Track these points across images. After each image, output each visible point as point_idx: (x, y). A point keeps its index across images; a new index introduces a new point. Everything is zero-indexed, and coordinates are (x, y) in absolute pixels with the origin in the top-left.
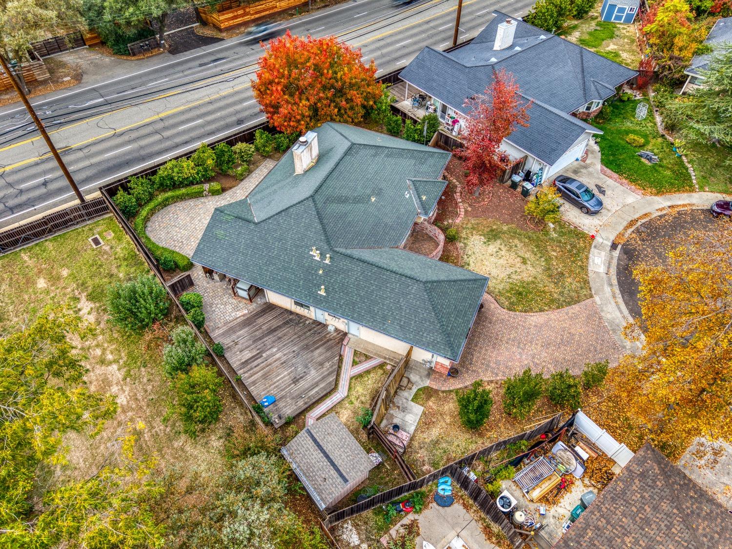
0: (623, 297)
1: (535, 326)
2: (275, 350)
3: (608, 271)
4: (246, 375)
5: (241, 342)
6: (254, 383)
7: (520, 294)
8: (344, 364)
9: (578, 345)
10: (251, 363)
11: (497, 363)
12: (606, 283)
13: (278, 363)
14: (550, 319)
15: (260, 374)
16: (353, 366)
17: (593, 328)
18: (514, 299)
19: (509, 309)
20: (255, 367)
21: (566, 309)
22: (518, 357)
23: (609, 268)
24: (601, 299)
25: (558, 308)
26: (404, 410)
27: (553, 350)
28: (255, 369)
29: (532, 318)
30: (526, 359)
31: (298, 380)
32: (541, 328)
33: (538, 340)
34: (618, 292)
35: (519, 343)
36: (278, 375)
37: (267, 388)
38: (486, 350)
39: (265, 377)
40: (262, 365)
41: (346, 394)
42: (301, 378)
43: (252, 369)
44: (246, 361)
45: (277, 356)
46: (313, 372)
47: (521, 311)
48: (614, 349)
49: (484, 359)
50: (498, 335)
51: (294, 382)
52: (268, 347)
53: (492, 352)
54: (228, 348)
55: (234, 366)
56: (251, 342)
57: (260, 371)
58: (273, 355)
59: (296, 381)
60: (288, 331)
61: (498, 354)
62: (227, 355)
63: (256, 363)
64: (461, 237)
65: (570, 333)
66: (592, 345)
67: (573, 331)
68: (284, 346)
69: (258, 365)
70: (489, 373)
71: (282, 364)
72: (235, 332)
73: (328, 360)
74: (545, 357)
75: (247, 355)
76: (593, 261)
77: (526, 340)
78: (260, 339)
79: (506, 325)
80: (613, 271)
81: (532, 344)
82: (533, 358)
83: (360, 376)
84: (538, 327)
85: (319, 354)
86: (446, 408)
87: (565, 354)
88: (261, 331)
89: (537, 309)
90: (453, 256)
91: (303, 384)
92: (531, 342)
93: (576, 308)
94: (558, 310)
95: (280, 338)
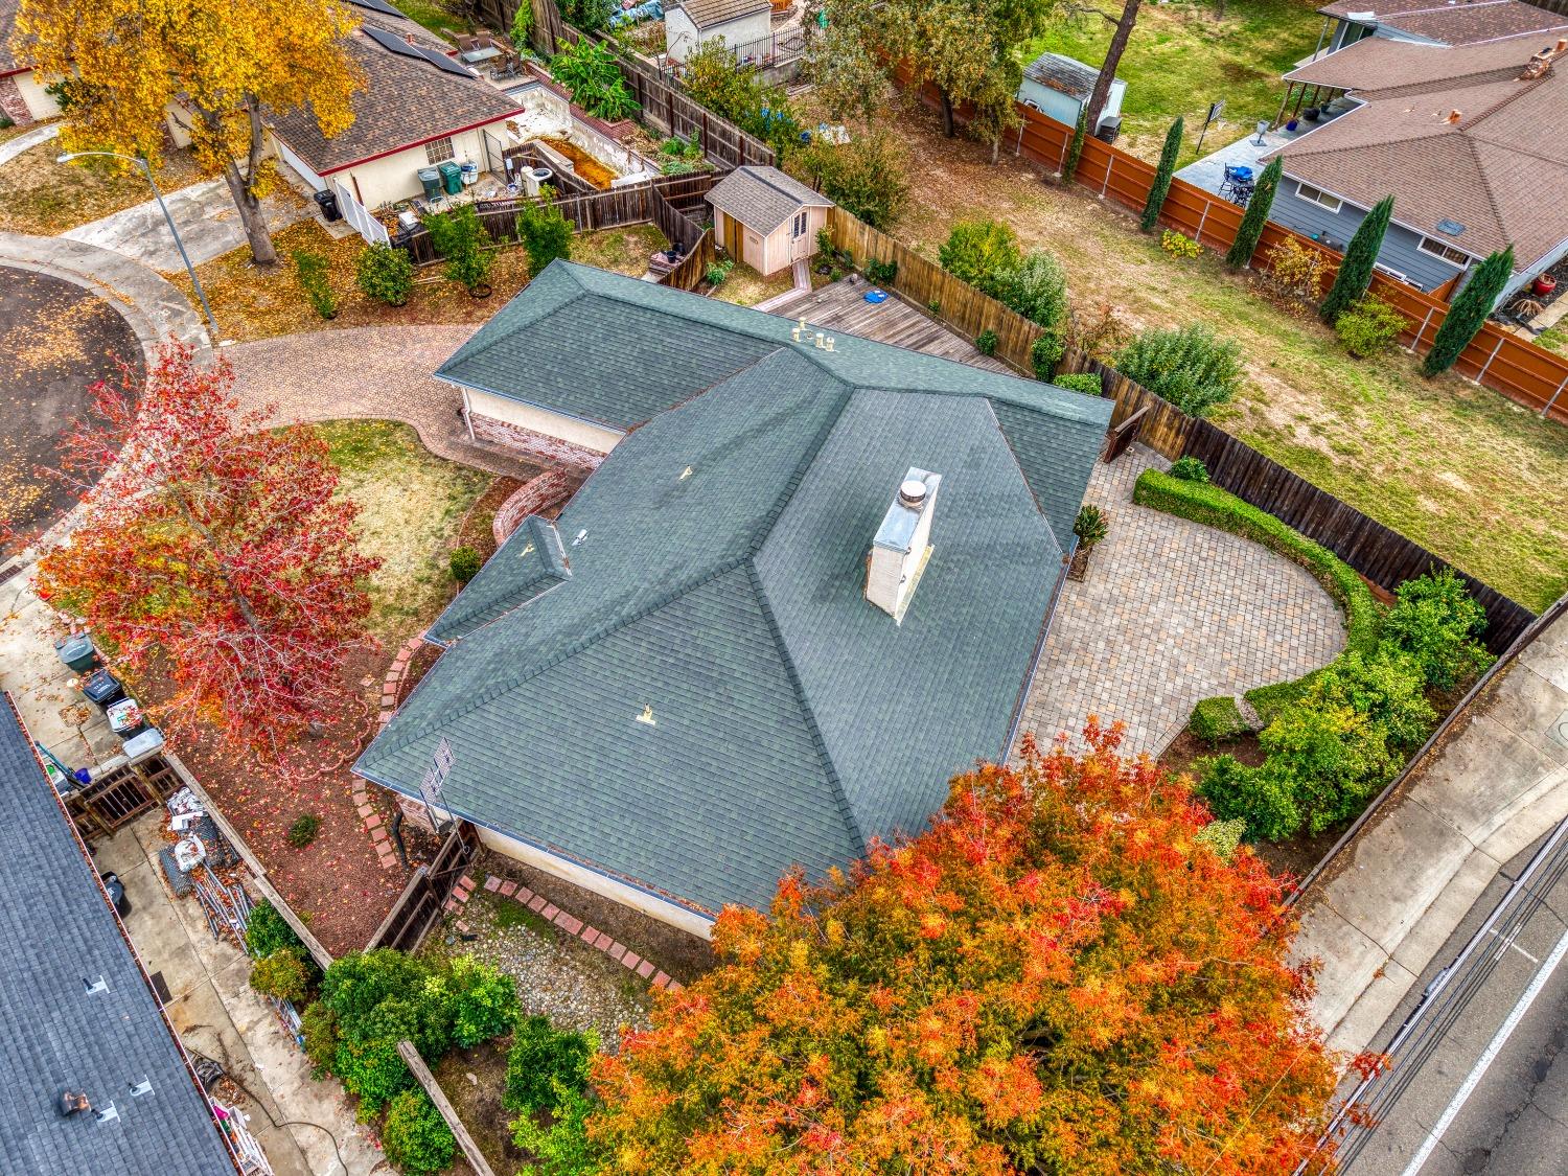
1: (362, 397)
6: (909, 316)
7: (357, 450)
9: (297, 369)
18: (378, 440)
19: (399, 424)
27: (354, 361)
29: (360, 409)
32: (353, 395)
33: (374, 375)
47: (376, 420)
64: (435, 586)
65: (299, 386)
66: (270, 370)
74: (376, 352)
77: (397, 375)
82: (400, 351)
84: (357, 395)
87: (336, 356)
89: (338, 424)
92: (389, 372)
94: (292, 423)
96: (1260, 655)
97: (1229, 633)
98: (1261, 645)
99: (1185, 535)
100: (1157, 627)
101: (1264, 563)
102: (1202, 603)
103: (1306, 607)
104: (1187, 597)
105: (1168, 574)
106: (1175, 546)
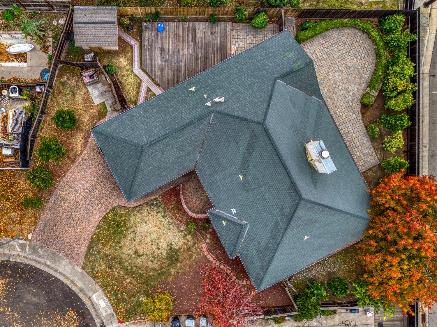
0: (68, 287)
1: (92, 212)
2: (191, 51)
3: (91, 301)
4: (186, 26)
5: (211, 37)
6: (178, 27)
7: (118, 226)
8: (153, 83)
9: (62, 223)
10: (192, 33)
11: (88, 167)
12: (85, 289)
13: (181, 47)
14: (89, 225)
15: (181, 34)
16: (148, 88)
17: (64, 244)
18: (117, 218)
19: (114, 209)
20: (188, 34)
21: (87, 242)
22: (83, 182)
23: (93, 304)
24: (77, 272)
25: (92, 238)
26: (102, 94)
27: (70, 205)
28: (186, 33)
29: (98, 216)
30: (78, 185)
31: (161, 51)
32: (89, 214)
33: (83, 204)
34: (74, 288)
35: (89, 191)
36: (173, 43)
37: (169, 31)
38: (100, 169)
39: (177, 36)
40: (186, 38)
41: (134, 71)
42: (161, 54)
43: (188, 31)
44: (195, 31)
45: (186, 50)
46: (160, 62)
47: (107, 214)
48: (45, 241)
49: (96, 162)
50: (104, 185)
51: (161, 48)
52: (196, 49)
53: (96, 171)
54: (212, 27)
55: (197, 23)
56: (207, 42)
57: (183, 35)
58: (188, 48)
59: (162, 50)
60: (198, 67)
61: (93, 172)
62: (208, 24)
63: (190, 36)
64: (188, 234)
65: (72, 227)
66: (56, 231)
67: (72, 230)
68: (190, 58)
69: (188, 36)
70: (86, 157)
71: (179, 50)
72: (221, 37)
73: (162, 76)
74: (70, 197)
75: (200, 35)
76: (104, 300)
77: (88, 197)
78: (205, 48)
79: (106, 196)
80: (88, 304)
81: (83, 197)
82: (75, 190)
83: (139, 86)
84: (90, 213)
85: (169, 74)
86: (87, 117)
87: (63, 209)
88: (211, 52)
89: (101, 225)
90: (177, 213)
91: (157, 52)
92: (85, 198)
93: (84, 250)
94: (90, 237)
95: (197, 59)
96: (359, 67)
97: (350, 68)
98: (358, 64)
99: (317, 43)
100: (335, 82)
101: (340, 34)
102: (338, 64)
103: (358, 40)
104: (333, 65)
105: (324, 62)
106: (318, 50)
